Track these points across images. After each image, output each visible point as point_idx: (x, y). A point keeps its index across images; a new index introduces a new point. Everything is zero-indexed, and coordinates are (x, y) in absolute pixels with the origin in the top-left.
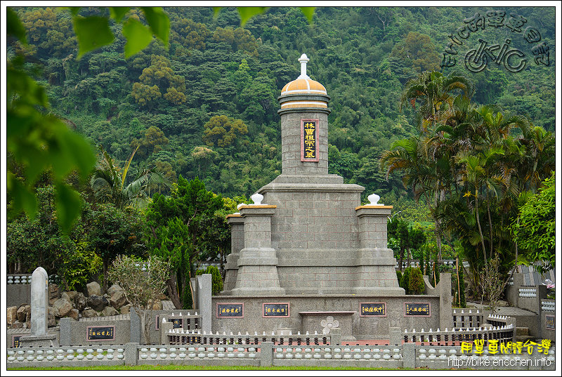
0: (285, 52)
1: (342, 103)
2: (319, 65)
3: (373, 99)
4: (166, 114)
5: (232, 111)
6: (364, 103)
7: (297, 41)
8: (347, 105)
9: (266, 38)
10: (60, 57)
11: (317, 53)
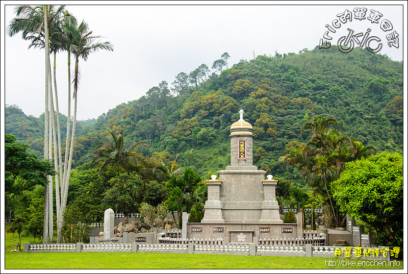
0: (328, 109)
1: (358, 133)
2: (346, 115)
3: (375, 131)
4: (267, 141)
5: (300, 139)
6: (370, 133)
7: (335, 103)
8: (361, 134)
9: (319, 102)
10: (219, 116)
11: (345, 109)
